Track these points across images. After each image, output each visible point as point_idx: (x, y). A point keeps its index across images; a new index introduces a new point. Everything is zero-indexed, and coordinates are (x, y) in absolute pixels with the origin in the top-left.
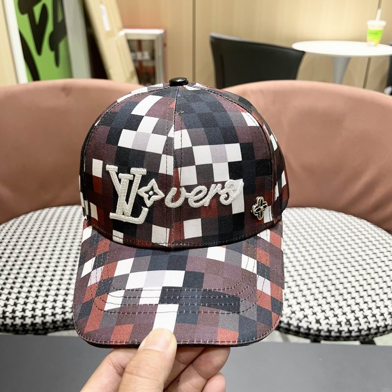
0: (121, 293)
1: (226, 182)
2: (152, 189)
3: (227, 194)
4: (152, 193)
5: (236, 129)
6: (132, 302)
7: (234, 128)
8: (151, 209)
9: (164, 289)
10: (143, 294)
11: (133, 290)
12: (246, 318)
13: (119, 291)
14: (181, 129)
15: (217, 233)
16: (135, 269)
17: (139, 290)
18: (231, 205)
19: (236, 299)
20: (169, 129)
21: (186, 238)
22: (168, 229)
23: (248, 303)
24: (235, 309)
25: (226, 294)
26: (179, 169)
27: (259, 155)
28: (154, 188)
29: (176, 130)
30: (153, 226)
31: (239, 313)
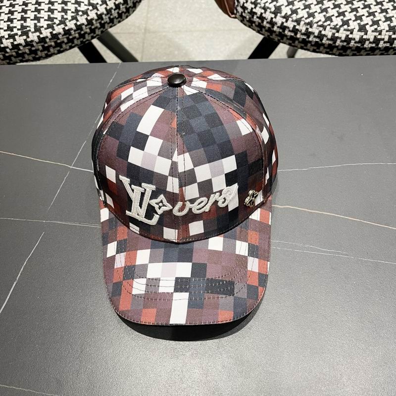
0: (144, 281)
1: (222, 190)
2: (161, 202)
3: (225, 199)
4: (162, 205)
5: (232, 141)
6: (152, 289)
7: (229, 141)
8: (162, 216)
9: (177, 279)
10: (161, 283)
11: (152, 279)
12: (239, 298)
13: (141, 279)
14: (184, 153)
15: (216, 228)
16: (152, 260)
17: (158, 280)
18: (227, 206)
19: (232, 283)
20: (172, 153)
21: (191, 235)
22: (177, 231)
23: (241, 285)
24: (231, 293)
25: (223, 281)
26: (184, 188)
27: (251, 159)
28: (163, 201)
29: (179, 154)
30: (164, 228)
31: (233, 295)
